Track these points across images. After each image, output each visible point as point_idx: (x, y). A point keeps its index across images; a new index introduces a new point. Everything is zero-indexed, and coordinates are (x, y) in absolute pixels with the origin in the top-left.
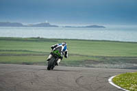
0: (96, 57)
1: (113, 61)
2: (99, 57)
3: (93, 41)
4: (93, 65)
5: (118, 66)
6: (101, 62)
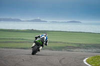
0: (75, 44)
1: (87, 47)
2: (77, 44)
4: (72, 50)
5: (90, 50)
6: (78, 48)
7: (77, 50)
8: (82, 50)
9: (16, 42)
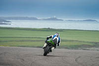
0: (91, 42)
3: (88, 31)
4: (88, 48)
6: (94, 46)
7: (93, 48)
8: (97, 49)
9: (32, 41)
